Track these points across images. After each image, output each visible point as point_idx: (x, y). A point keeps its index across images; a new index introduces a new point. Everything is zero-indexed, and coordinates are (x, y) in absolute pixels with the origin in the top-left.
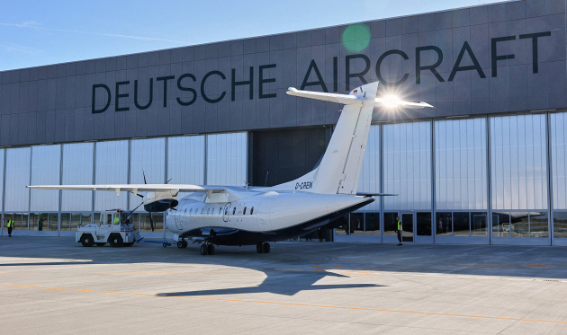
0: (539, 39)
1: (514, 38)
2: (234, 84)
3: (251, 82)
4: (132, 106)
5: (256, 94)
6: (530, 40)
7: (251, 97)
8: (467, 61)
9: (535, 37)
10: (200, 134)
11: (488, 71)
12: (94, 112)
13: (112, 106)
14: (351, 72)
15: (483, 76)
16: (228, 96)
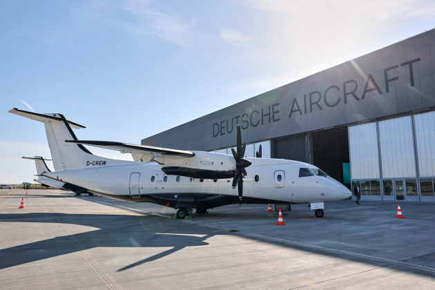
0: (413, 64)
1: (397, 66)
2: (263, 116)
3: (269, 114)
4: (226, 132)
5: (272, 120)
6: (408, 66)
7: (270, 122)
8: (371, 85)
9: (410, 63)
10: (251, 143)
11: (383, 90)
12: (214, 136)
13: (219, 134)
14: (312, 102)
15: (381, 93)
16: (261, 123)
